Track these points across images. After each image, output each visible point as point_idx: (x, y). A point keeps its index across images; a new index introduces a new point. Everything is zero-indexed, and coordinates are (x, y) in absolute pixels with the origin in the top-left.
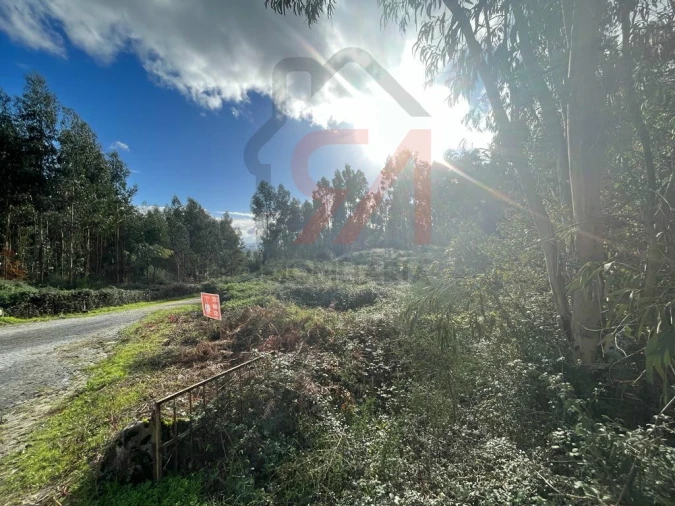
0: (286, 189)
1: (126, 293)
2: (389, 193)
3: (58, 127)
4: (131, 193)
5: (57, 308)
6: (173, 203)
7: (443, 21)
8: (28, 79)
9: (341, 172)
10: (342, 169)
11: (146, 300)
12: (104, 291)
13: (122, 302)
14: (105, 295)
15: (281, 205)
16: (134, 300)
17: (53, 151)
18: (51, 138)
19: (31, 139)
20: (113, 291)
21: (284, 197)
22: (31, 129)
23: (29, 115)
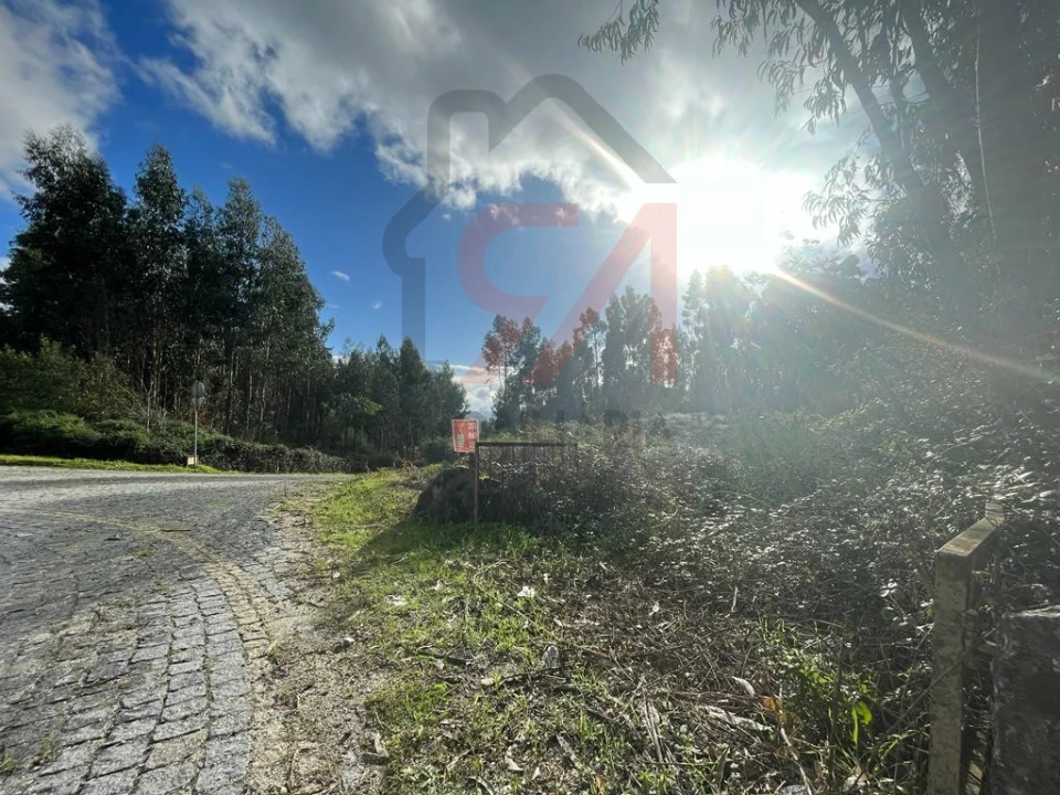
0: (535, 325)
1: (324, 458)
2: (697, 331)
3: (259, 242)
4: (326, 330)
5: (251, 464)
6: (379, 346)
7: (801, 28)
8: (232, 185)
9: (619, 297)
10: (621, 293)
11: (345, 470)
12: (300, 450)
13: (318, 469)
14: (301, 456)
15: (527, 349)
16: (333, 469)
17: (252, 271)
18: (249, 255)
19: (230, 257)
20: (311, 453)
21: (530, 337)
22: (230, 245)
23: (230, 228)
